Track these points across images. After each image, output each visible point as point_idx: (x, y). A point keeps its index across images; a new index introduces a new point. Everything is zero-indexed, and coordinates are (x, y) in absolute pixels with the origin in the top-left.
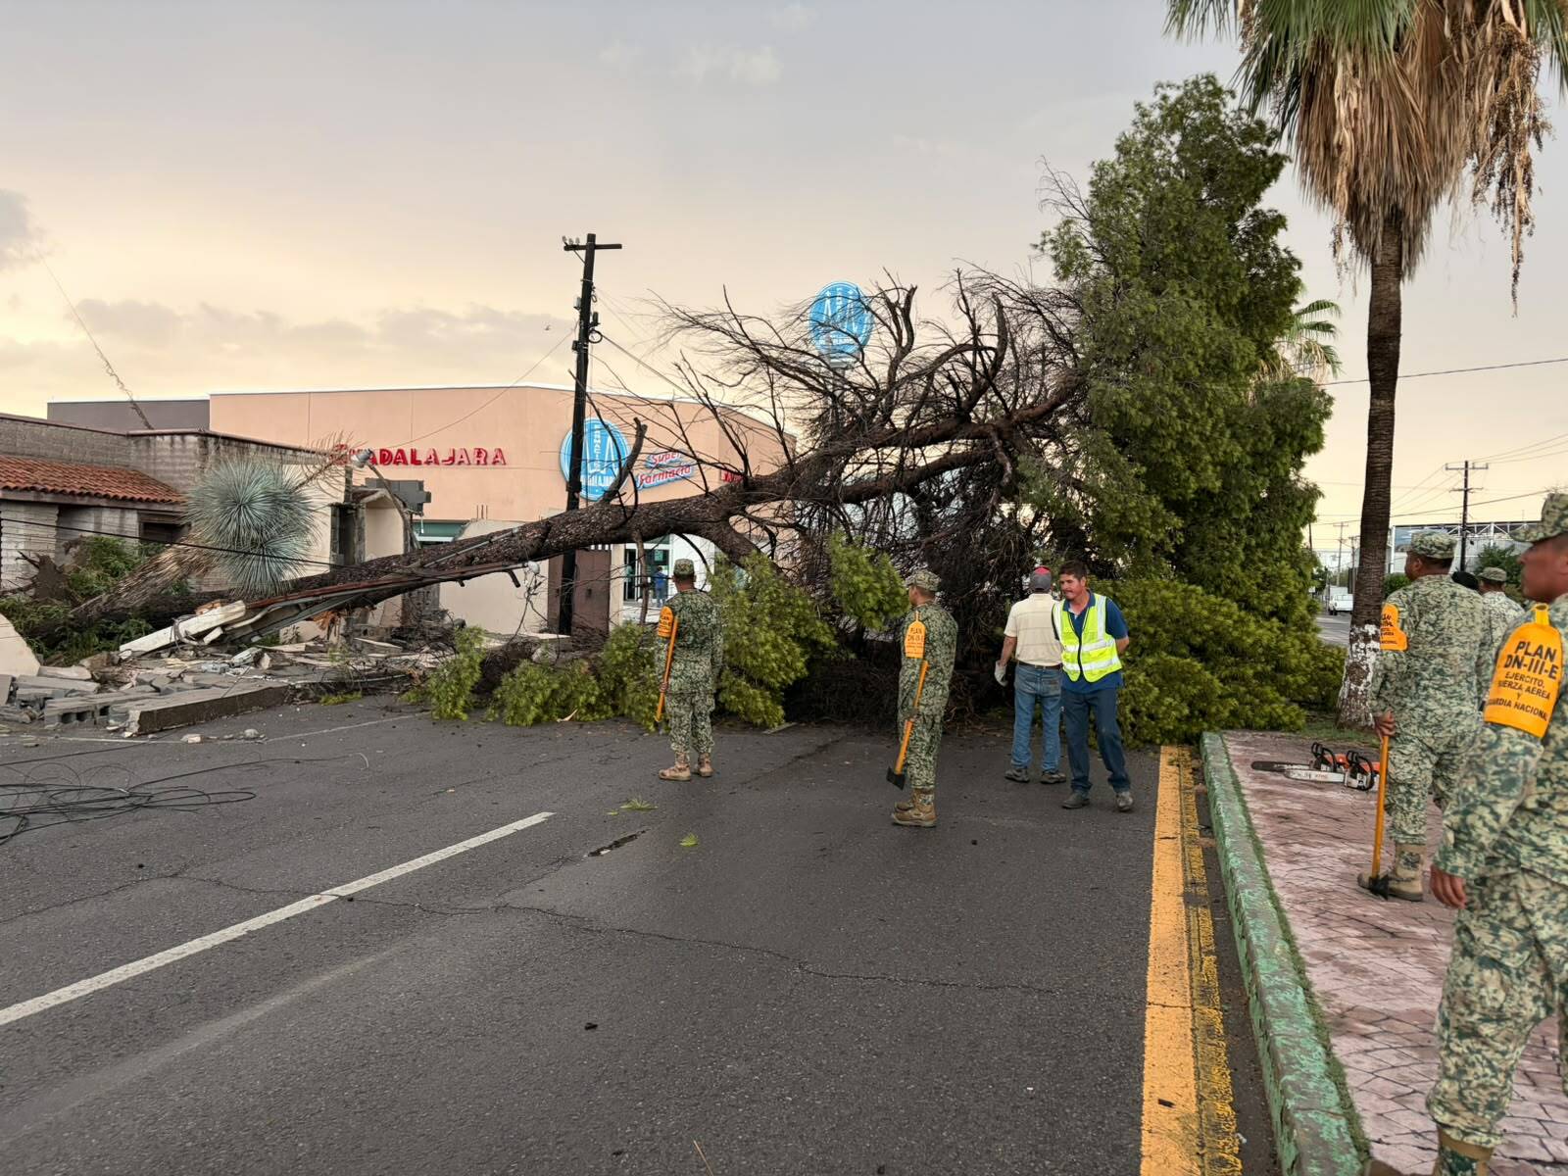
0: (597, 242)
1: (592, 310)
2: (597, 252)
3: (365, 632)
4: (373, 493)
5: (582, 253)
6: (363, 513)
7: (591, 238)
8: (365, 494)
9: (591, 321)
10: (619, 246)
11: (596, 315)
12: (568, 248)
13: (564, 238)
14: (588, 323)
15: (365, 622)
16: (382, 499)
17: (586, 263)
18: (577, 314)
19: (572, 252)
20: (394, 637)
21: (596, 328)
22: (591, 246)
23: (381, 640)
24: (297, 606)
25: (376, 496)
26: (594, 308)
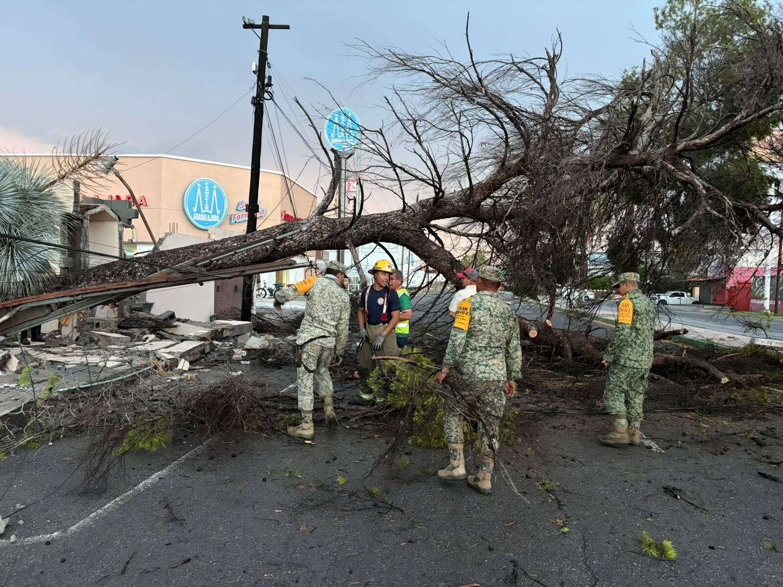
0: (271, 23)
1: (267, 75)
2: (270, 30)
3: (98, 325)
4: (95, 207)
5: (259, 31)
6: (86, 222)
7: (266, 18)
8: (88, 208)
9: (266, 81)
10: (287, 27)
11: (270, 78)
12: (247, 26)
13: (243, 17)
14: (263, 84)
15: (94, 315)
16: (103, 213)
17: (261, 39)
18: (255, 78)
19: (250, 30)
20: (120, 327)
21: (270, 89)
22: (266, 26)
23: (112, 332)
24: (49, 306)
25: (97, 210)
26: (268, 72)
